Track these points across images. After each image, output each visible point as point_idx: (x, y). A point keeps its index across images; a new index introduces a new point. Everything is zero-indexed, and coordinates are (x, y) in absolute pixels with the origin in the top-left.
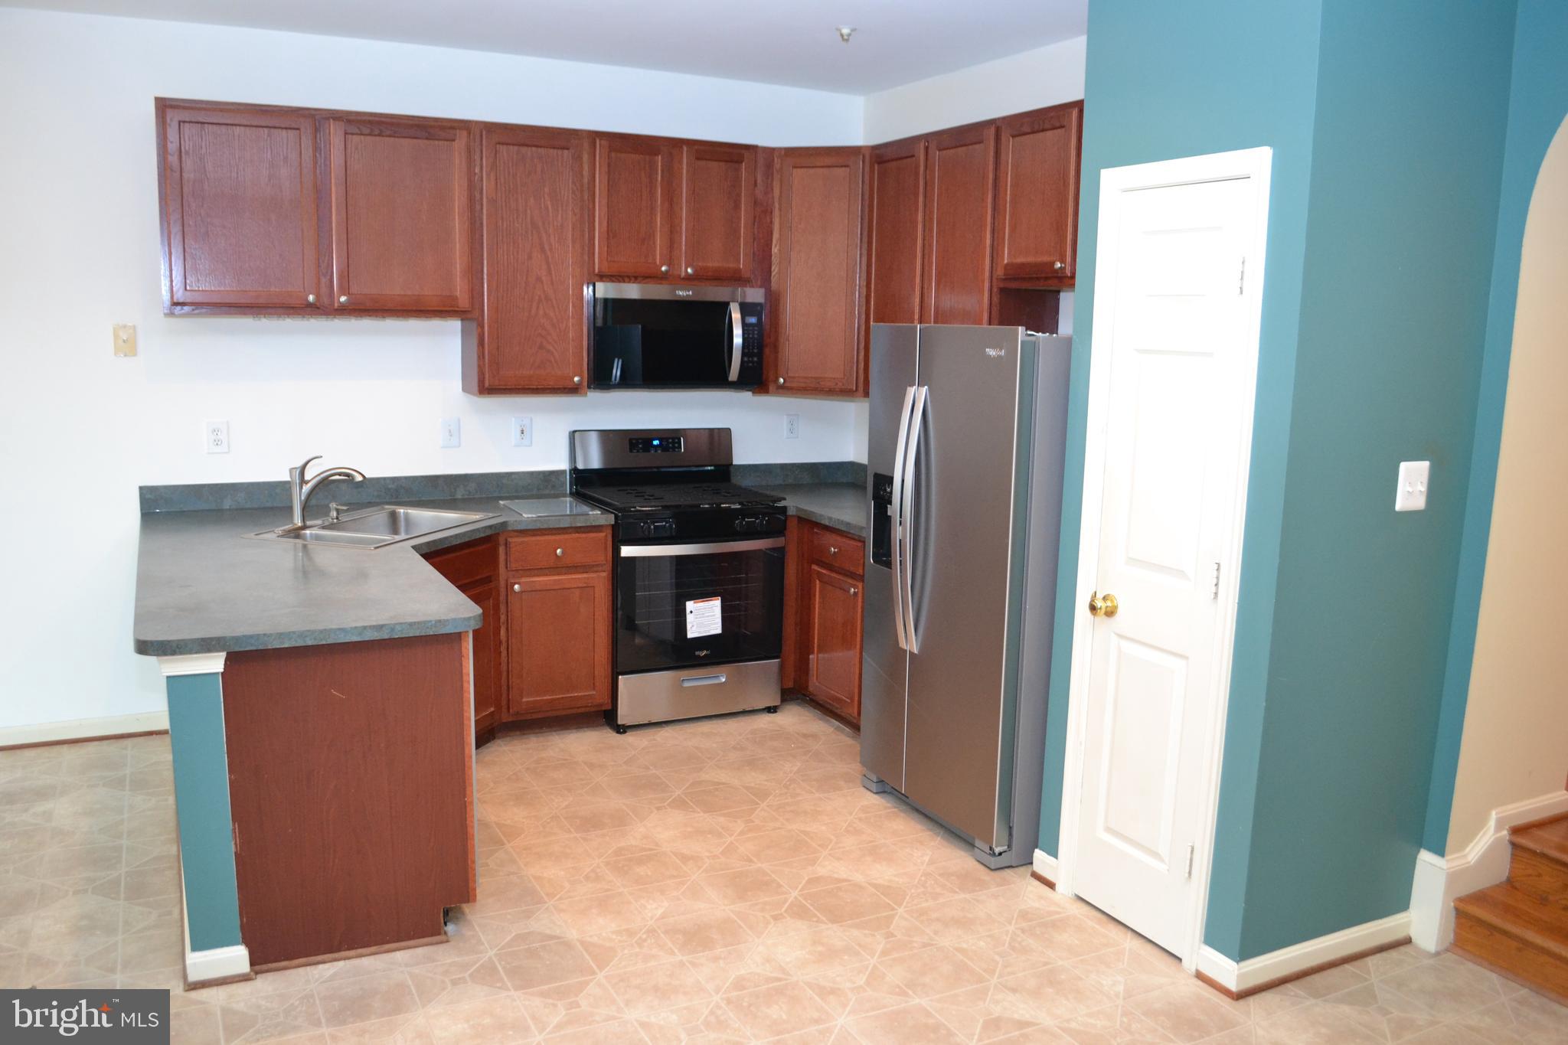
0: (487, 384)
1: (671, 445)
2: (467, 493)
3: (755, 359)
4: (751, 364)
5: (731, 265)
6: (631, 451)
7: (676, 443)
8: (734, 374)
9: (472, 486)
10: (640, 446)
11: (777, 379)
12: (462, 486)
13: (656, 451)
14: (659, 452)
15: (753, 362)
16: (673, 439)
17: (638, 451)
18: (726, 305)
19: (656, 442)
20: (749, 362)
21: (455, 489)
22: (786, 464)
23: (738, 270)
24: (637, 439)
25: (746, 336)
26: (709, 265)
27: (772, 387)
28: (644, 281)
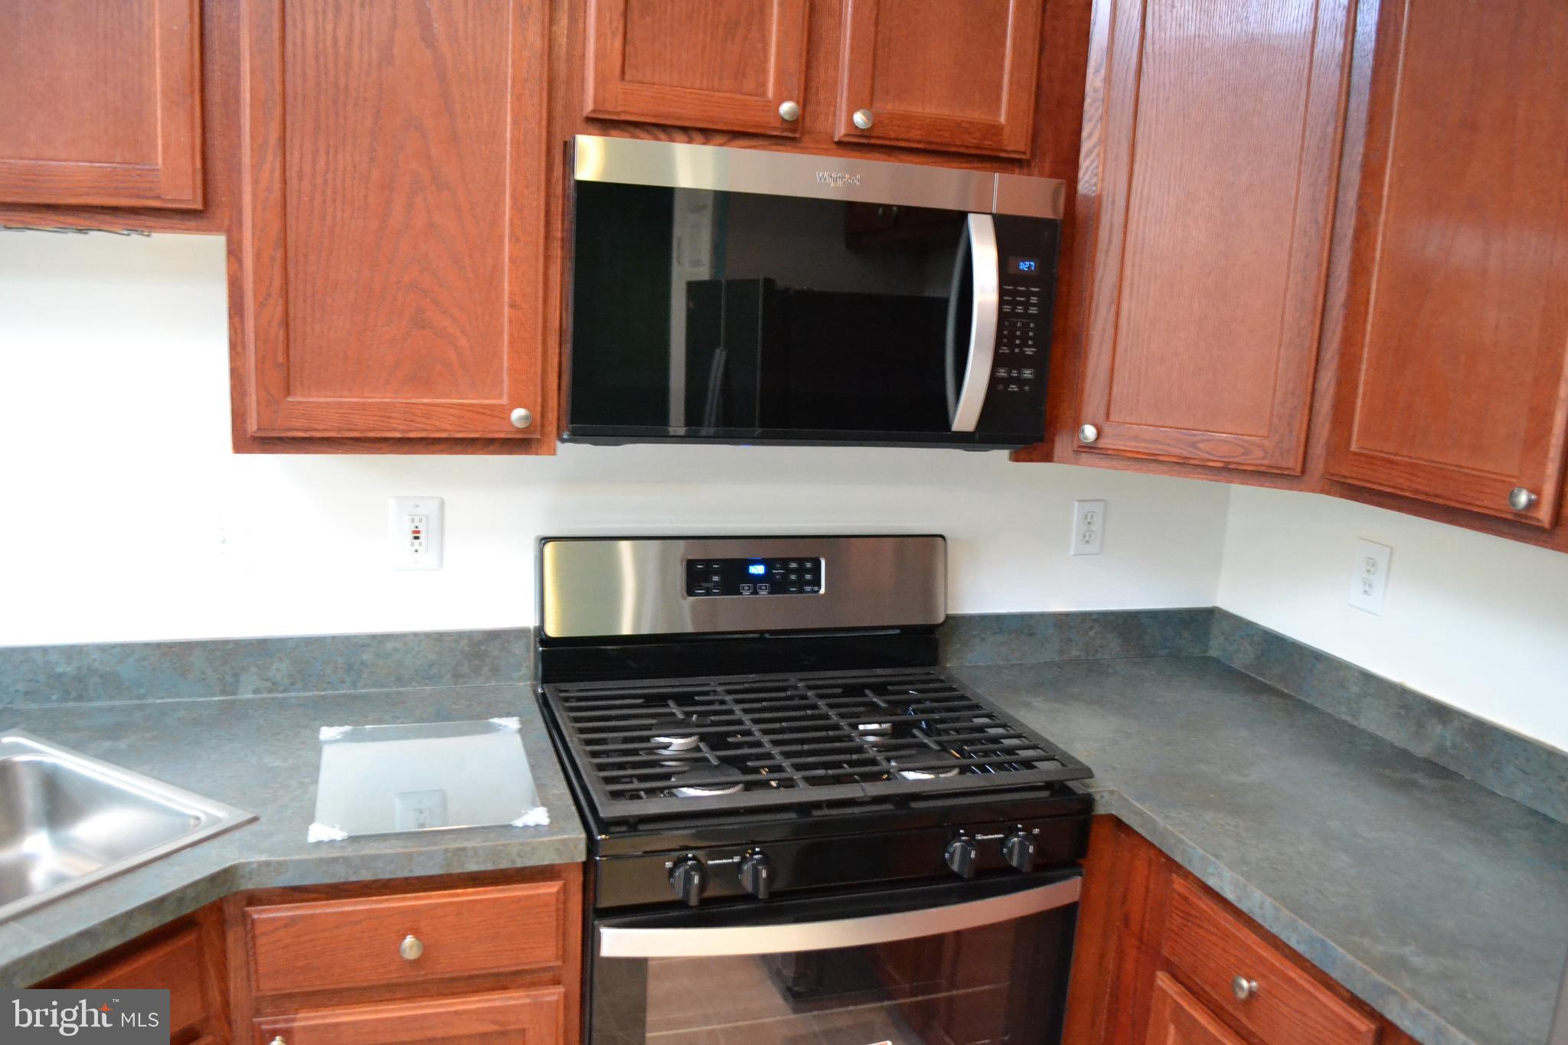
0: (252, 426)
1: (793, 577)
2: (269, 684)
3: (1028, 374)
4: (1014, 388)
5: (978, 116)
6: (690, 592)
7: (808, 571)
8: (966, 413)
9: (280, 669)
10: (716, 578)
11: (1077, 427)
12: (254, 669)
13: (755, 592)
14: (763, 593)
15: (1019, 381)
16: (801, 561)
17: (708, 593)
18: (958, 219)
19: (758, 570)
20: (1010, 380)
21: (236, 676)
22: (1068, 615)
23: (995, 130)
24: (708, 562)
25: (1007, 308)
26: (912, 109)
27: (1062, 445)
28: (732, 144)
